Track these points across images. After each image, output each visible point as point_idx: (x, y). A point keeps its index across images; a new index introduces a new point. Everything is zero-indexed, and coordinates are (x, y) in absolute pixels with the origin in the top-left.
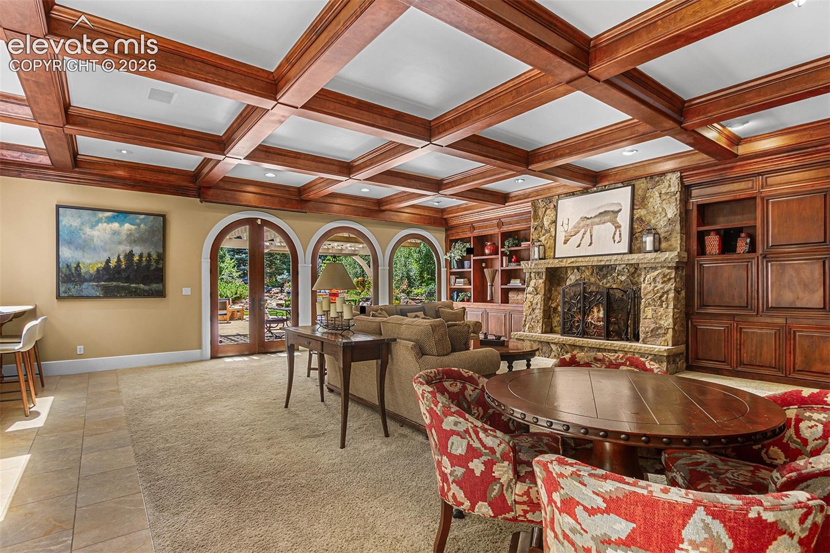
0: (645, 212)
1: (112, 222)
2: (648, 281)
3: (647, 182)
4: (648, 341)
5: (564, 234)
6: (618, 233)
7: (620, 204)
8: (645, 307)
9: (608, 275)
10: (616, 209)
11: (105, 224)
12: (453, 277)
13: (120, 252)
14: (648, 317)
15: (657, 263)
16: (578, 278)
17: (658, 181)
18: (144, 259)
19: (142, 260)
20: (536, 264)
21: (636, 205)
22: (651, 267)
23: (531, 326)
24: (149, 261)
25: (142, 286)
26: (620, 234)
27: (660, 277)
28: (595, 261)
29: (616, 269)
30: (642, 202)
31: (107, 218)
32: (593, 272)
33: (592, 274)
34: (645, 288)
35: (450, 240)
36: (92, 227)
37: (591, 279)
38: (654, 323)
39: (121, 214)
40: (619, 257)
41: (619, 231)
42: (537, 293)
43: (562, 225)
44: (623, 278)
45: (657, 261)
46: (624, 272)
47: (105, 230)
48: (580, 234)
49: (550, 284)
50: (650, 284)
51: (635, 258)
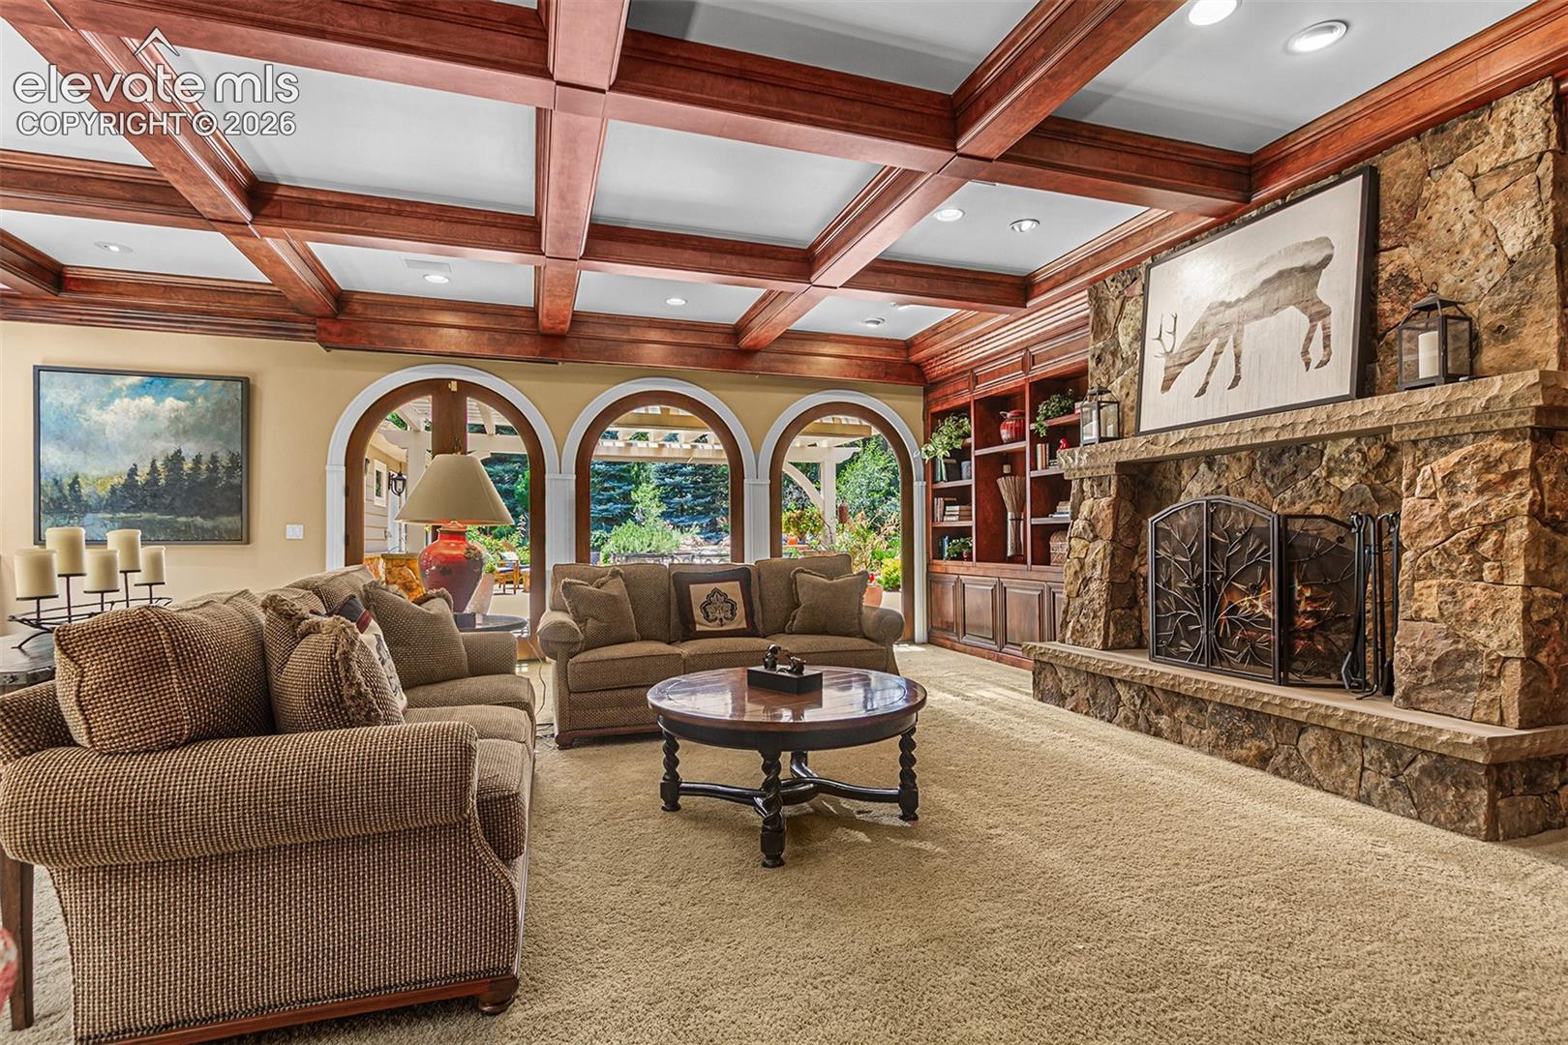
0: (1420, 252)
1: (140, 396)
2: (1424, 487)
3: (1423, 149)
4: (1425, 701)
5: (1163, 361)
6: (1319, 333)
7: (1327, 239)
8: (1414, 580)
9: (1299, 476)
10: (1314, 257)
11: (126, 400)
12: (940, 501)
13: (157, 453)
14: (1424, 614)
15: (1458, 419)
16: (1209, 490)
17: (1465, 136)
18: (203, 467)
19: (200, 469)
20: (1090, 455)
21: (1387, 234)
22: (1436, 438)
23: (1078, 627)
24: (213, 470)
25: (199, 519)
26: (1327, 338)
27: (1469, 471)
28: (1245, 434)
29: (1322, 454)
30: (1408, 221)
31: (131, 387)
32: (1253, 468)
33: (1249, 476)
34: (1415, 512)
35: (933, 414)
36: (103, 406)
37: (1246, 490)
38: (1446, 637)
39: (159, 379)
40: (1322, 413)
41: (1324, 328)
42: (1096, 537)
43: (1159, 339)
44: (1347, 483)
45: (1457, 412)
46: (1351, 461)
47: (127, 412)
48: (1206, 357)
49: (1137, 510)
50: (1433, 496)
51: (1375, 410)
